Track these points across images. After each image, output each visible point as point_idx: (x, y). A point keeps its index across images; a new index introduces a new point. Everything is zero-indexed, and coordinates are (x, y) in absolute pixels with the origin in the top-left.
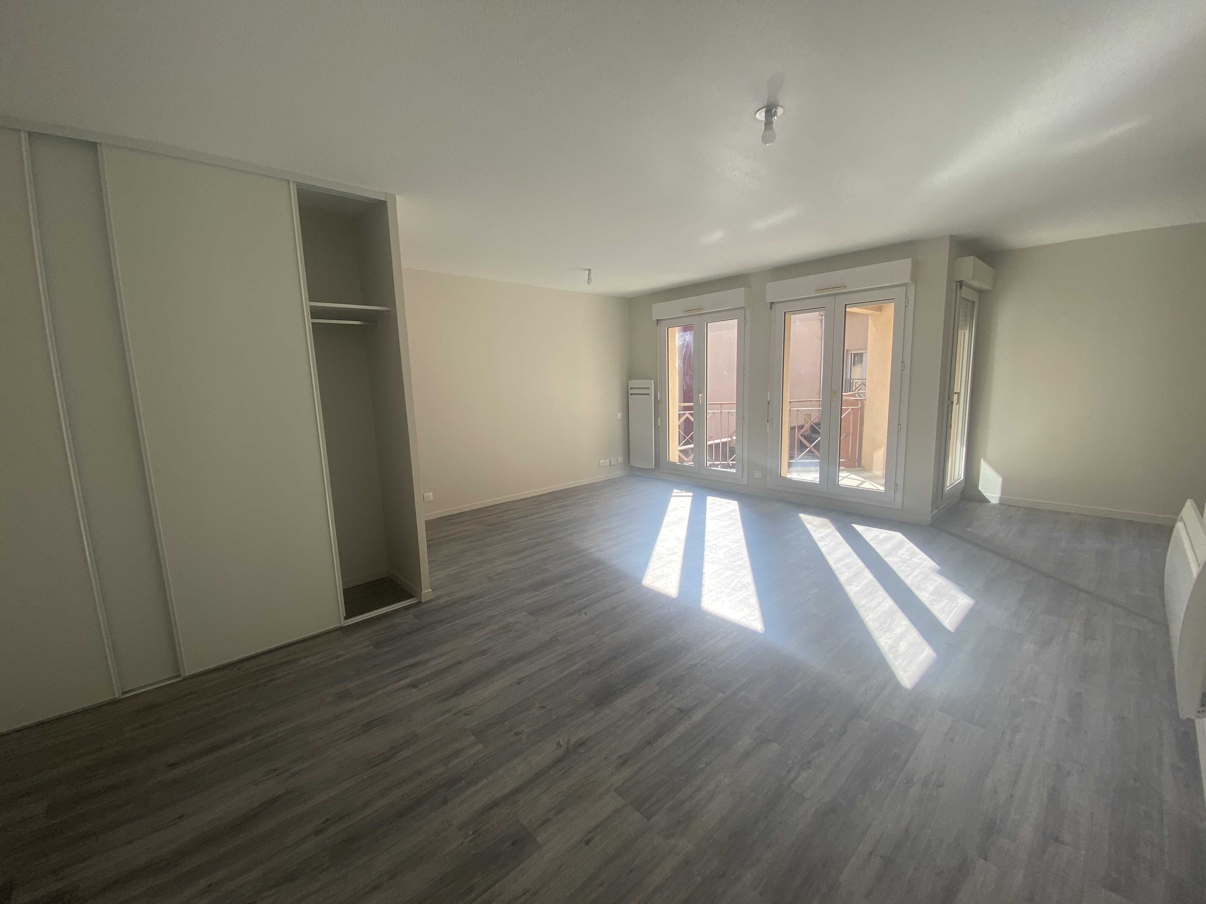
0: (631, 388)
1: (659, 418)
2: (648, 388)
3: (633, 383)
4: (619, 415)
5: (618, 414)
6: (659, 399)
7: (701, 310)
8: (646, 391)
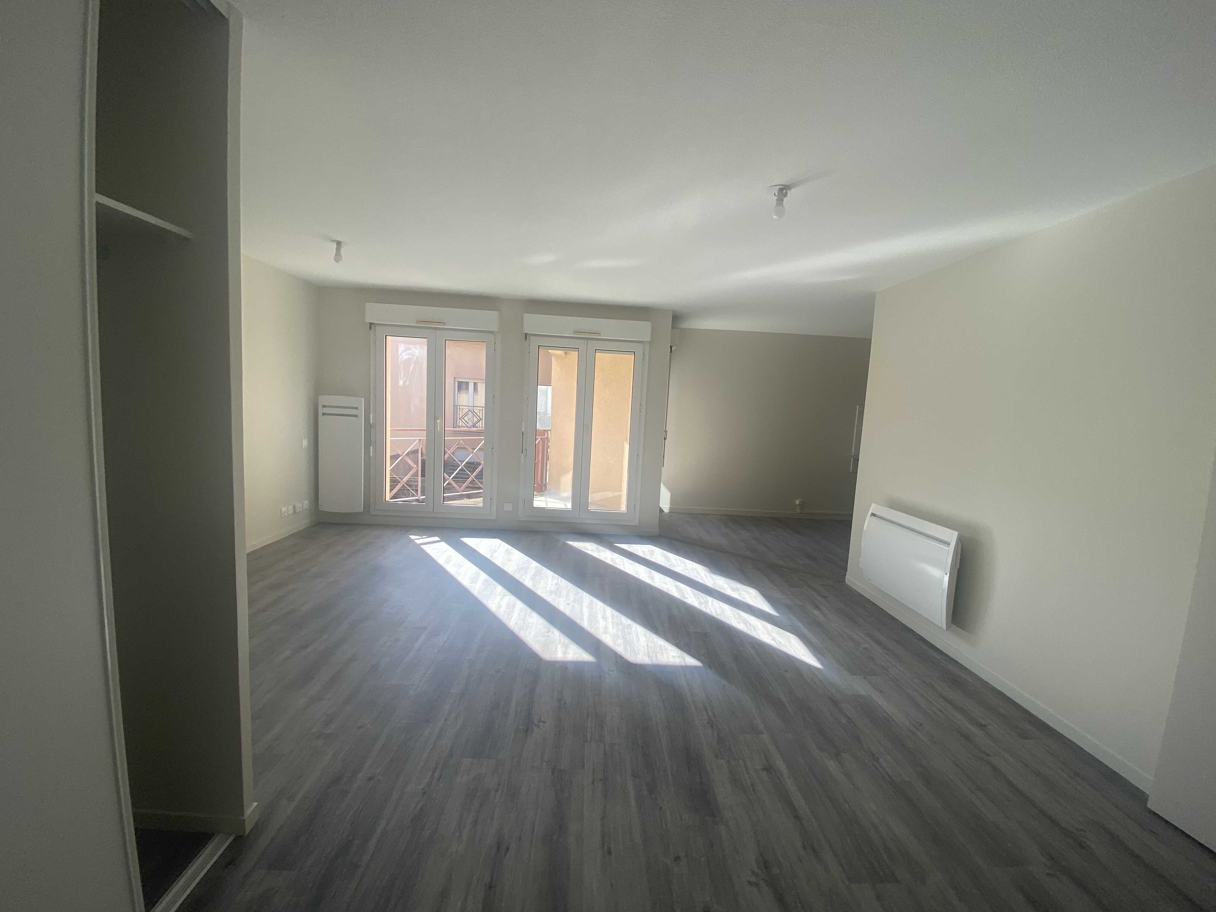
0: (324, 406)
1: (371, 447)
2: (356, 408)
3: (324, 400)
4: (305, 443)
5: (304, 441)
6: (371, 423)
7: (443, 324)
8: (354, 412)
